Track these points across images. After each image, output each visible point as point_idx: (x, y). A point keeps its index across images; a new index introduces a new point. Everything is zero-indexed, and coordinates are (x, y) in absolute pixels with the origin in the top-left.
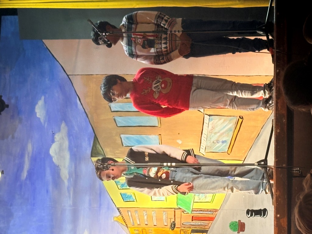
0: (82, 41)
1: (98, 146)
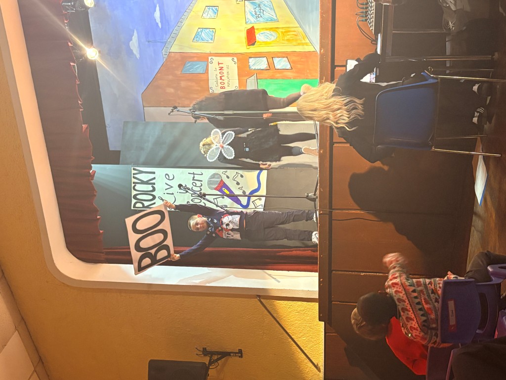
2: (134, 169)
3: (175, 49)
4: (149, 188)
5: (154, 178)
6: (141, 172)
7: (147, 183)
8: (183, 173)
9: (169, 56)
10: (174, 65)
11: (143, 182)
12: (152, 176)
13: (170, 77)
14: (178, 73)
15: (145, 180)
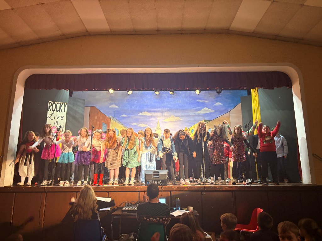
0: (241, 115)
1: (208, 122)
2: (66, 104)
3: (112, 121)
4: (58, 109)
5: (62, 112)
6: (65, 106)
7: (60, 108)
8: (64, 123)
9: (109, 118)
10: (106, 120)
11: (60, 107)
12: (63, 111)
13: (101, 118)
14: (103, 121)
15: (61, 108)
